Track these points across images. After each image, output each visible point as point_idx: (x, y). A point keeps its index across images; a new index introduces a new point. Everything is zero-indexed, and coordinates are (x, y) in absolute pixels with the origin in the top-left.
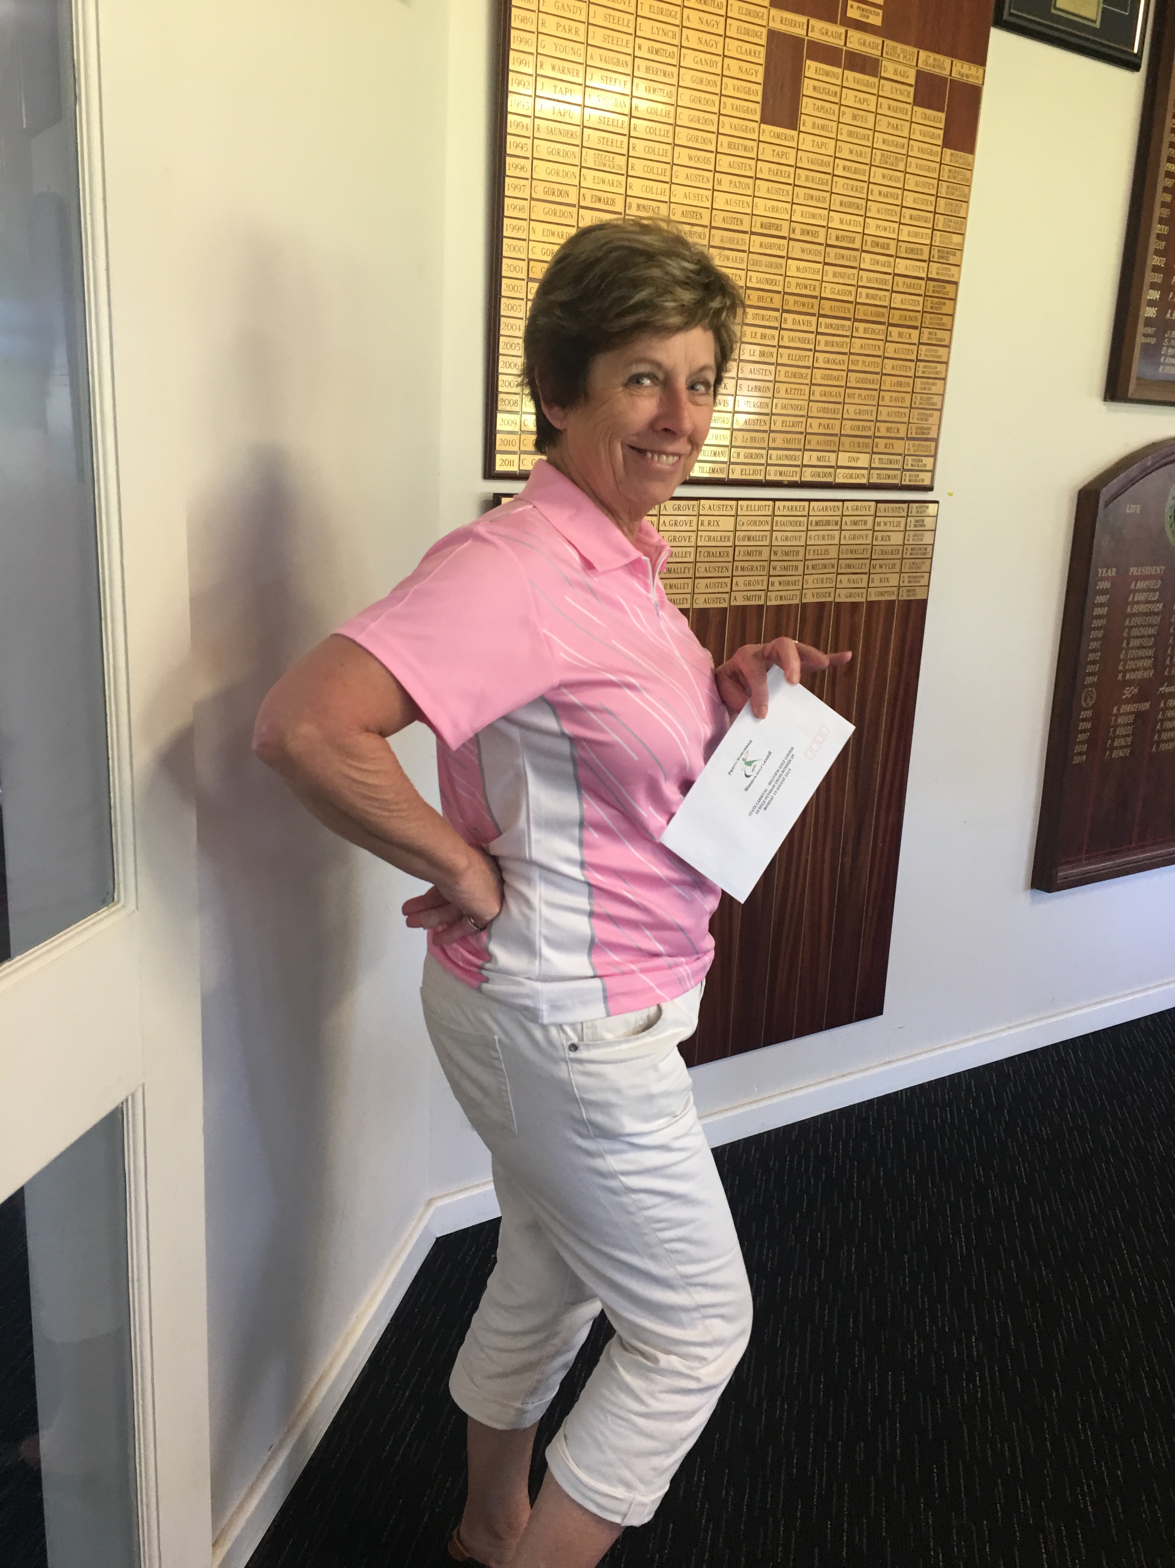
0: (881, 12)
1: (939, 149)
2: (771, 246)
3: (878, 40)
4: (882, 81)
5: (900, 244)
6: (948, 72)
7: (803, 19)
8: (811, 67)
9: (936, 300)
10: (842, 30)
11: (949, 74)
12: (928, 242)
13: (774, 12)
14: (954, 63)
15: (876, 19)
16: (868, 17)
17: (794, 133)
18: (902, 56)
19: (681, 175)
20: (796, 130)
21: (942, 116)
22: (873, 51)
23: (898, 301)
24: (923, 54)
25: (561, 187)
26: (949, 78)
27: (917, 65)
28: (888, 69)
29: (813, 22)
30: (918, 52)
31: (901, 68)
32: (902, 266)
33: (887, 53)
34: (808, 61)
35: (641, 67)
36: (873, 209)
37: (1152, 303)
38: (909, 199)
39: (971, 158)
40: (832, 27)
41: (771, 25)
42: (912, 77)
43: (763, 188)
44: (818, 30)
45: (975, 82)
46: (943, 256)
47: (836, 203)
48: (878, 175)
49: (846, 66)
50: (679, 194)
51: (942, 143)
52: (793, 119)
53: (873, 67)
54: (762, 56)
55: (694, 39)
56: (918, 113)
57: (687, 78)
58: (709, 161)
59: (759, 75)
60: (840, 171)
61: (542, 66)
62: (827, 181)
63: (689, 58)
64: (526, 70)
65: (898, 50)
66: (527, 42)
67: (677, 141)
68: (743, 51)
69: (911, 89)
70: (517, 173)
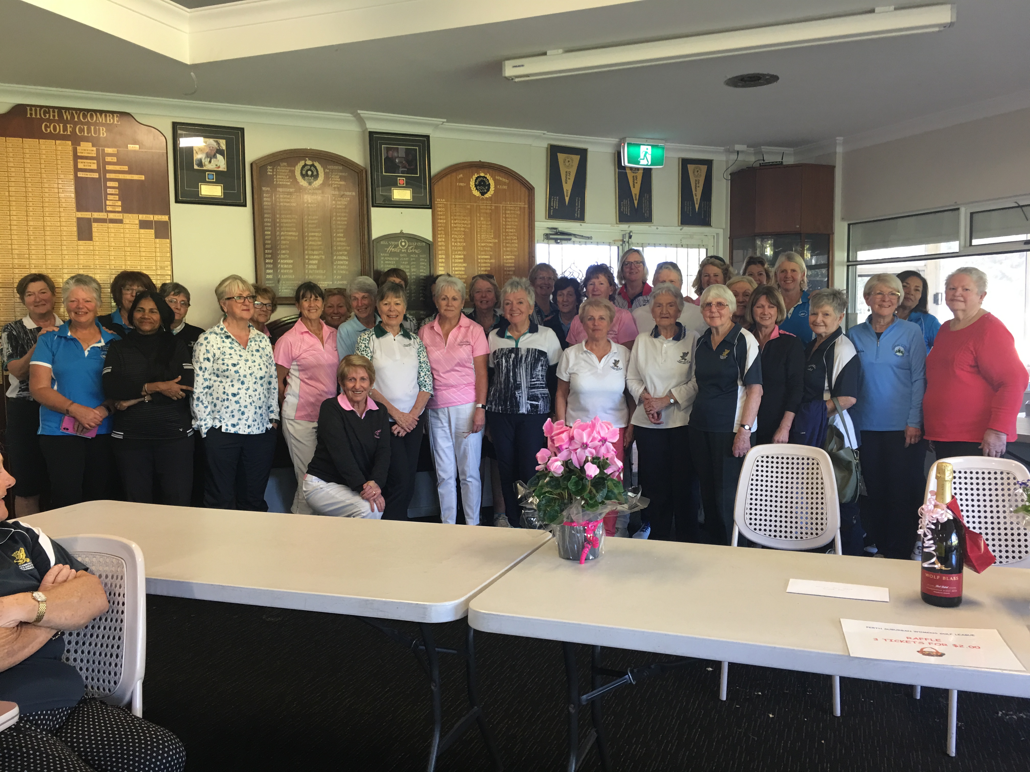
0: (121, 207)
1: (154, 240)
3: (121, 214)
4: (125, 225)
7: (90, 213)
8: (95, 225)
10: (106, 214)
12: (155, 265)
13: (78, 213)
14: (155, 216)
15: (119, 209)
16: (116, 209)
17: (92, 242)
18: (132, 217)
19: (49, 257)
21: (153, 231)
22: (119, 217)
24: (141, 216)
27: (139, 219)
28: (126, 221)
29: (93, 213)
30: (139, 215)
31: (131, 220)
33: (125, 217)
34: (94, 223)
35: (31, 233)
36: (129, 258)
37: (269, 274)
38: (144, 254)
39: (168, 241)
40: (101, 214)
41: (77, 216)
42: (137, 222)
43: (82, 257)
44: (96, 215)
45: (165, 220)
46: (162, 268)
47: (112, 258)
48: (129, 249)
49: (109, 223)
50: (49, 262)
51: (154, 237)
52: (90, 238)
53: (120, 221)
54: (75, 224)
55: (49, 224)
56: (142, 231)
57: (48, 233)
58: (59, 252)
59: (75, 229)
60: (112, 249)
62: (107, 253)
63: (48, 228)
65: (130, 216)
67: (46, 249)
68: (68, 224)
69: (138, 225)
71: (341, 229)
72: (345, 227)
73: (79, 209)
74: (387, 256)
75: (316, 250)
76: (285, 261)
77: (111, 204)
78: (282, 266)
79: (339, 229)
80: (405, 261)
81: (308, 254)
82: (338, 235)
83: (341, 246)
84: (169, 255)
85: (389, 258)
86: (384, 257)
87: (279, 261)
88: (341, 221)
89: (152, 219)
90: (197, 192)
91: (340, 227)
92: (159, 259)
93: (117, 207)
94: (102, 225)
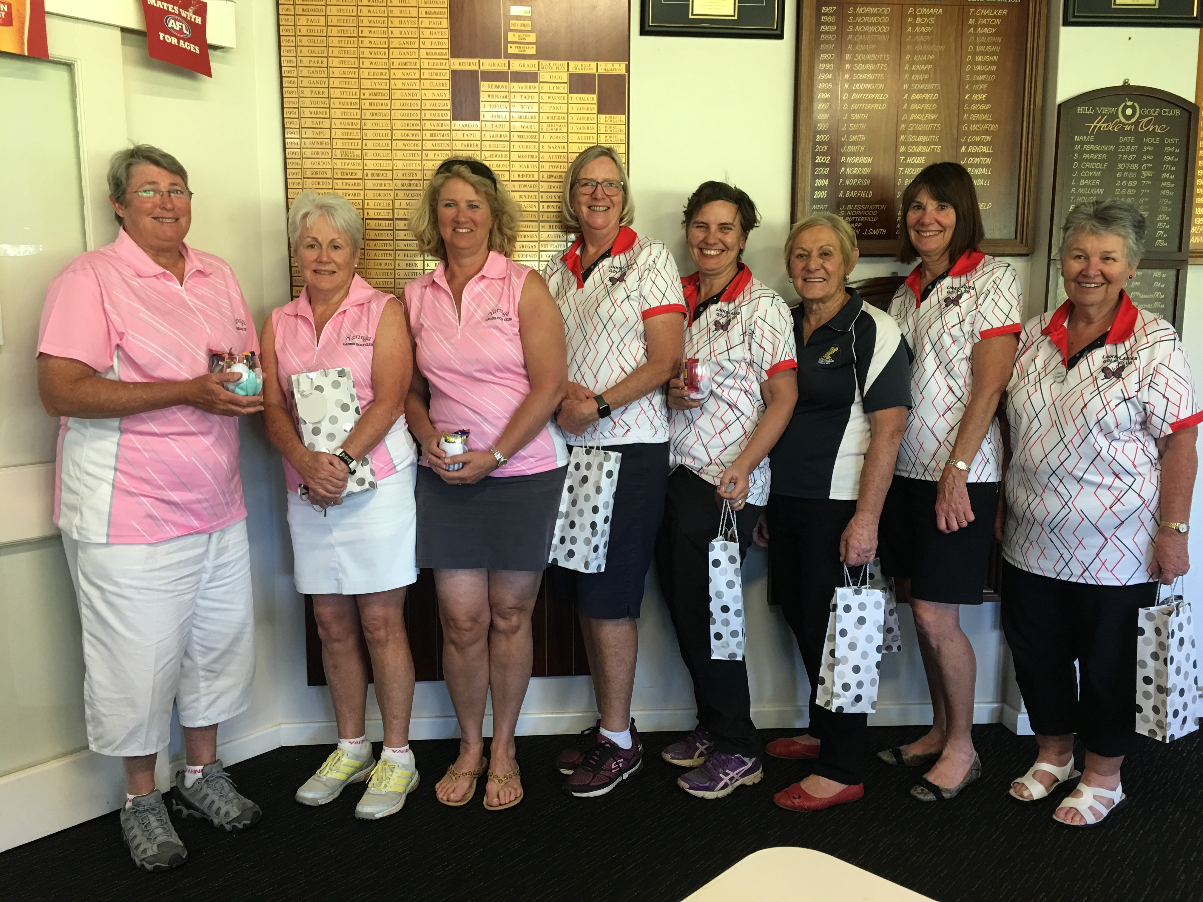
0: (534, 46)
1: (595, 116)
3: (535, 62)
4: (541, 84)
7: (476, 61)
8: (484, 86)
10: (506, 61)
11: (596, 71)
13: (453, 60)
14: (599, 64)
15: (531, 51)
16: (525, 51)
17: (478, 123)
18: (555, 68)
19: (399, 155)
20: (478, 120)
21: (595, 96)
22: (533, 69)
24: (572, 64)
25: (321, 170)
26: (597, 73)
27: (568, 70)
28: (544, 76)
29: (482, 61)
30: (568, 64)
31: (554, 75)
33: (542, 68)
34: (482, 83)
35: (366, 104)
36: (546, 156)
37: (820, 188)
38: (574, 148)
39: (623, 117)
40: (497, 61)
41: (453, 67)
42: (565, 78)
44: (488, 64)
45: (619, 72)
47: (515, 156)
48: (547, 137)
49: (512, 81)
50: (399, 165)
51: (596, 111)
52: (475, 116)
53: (531, 77)
54: (448, 85)
55: (399, 84)
56: (575, 97)
57: (397, 104)
58: (417, 145)
59: (448, 95)
60: (516, 138)
61: (303, 113)
62: (507, 146)
63: (397, 94)
64: (295, 116)
65: (552, 65)
66: (294, 103)
67: (394, 138)
68: (435, 84)
69: (566, 85)
70: (294, 166)
71: (983, 82)
72: (990, 79)
73: (456, 52)
74: (1089, 143)
75: (924, 133)
76: (856, 160)
77: (516, 39)
78: (849, 171)
79: (977, 82)
80: (1129, 153)
81: (905, 144)
82: (975, 97)
83: (978, 122)
85: (1093, 147)
86: (1082, 143)
87: (843, 159)
88: (984, 63)
89: (594, 71)
90: (686, 8)
91: (981, 78)
93: (527, 46)
94: (498, 87)
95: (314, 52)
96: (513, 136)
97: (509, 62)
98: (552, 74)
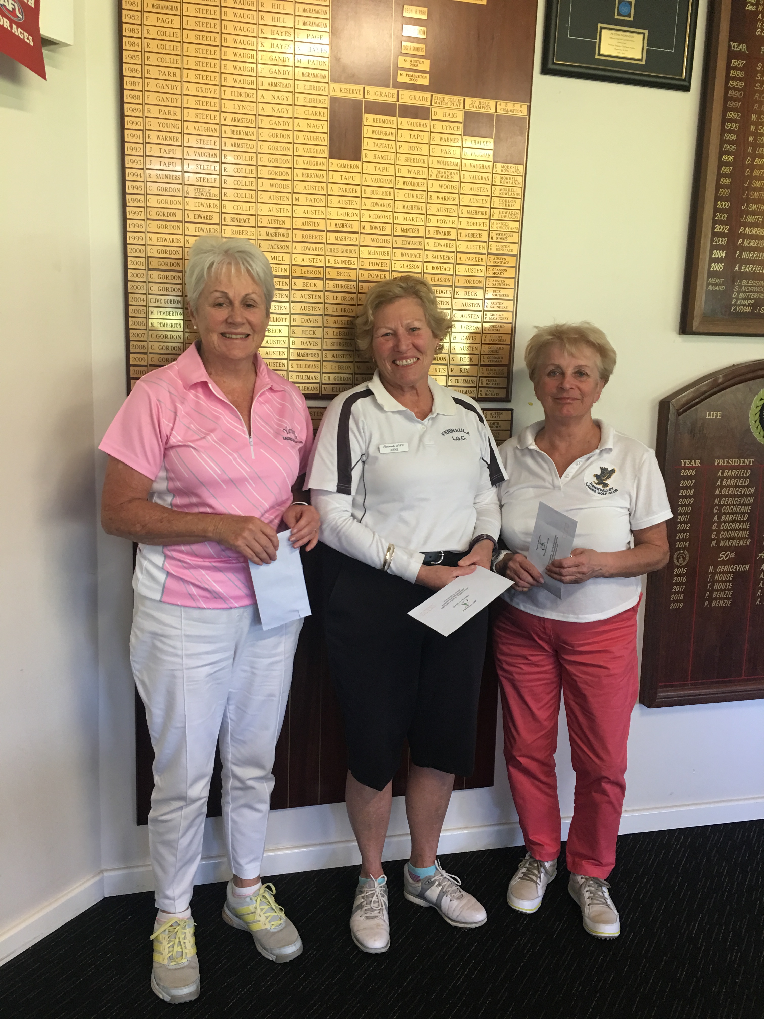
0: (428, 76)
1: (491, 164)
2: (345, 239)
3: (428, 95)
4: (433, 122)
5: (460, 231)
6: (493, 110)
7: (360, 88)
8: (368, 119)
9: (497, 268)
10: (395, 91)
11: (494, 111)
12: (487, 228)
13: (333, 85)
14: (498, 103)
15: (424, 81)
16: (416, 80)
17: (358, 163)
18: (449, 103)
19: (265, 197)
20: (360, 161)
21: (492, 141)
22: (424, 103)
23: (461, 270)
24: (469, 100)
25: (170, 211)
26: (495, 114)
27: (464, 108)
28: (437, 113)
29: (367, 88)
30: (464, 99)
31: (448, 111)
32: (463, 246)
33: (436, 103)
34: (366, 115)
35: (227, 131)
36: (434, 209)
37: (718, 260)
38: (466, 200)
39: (521, 168)
40: (385, 90)
41: (333, 94)
42: (460, 117)
43: (335, 201)
44: (374, 93)
45: (519, 114)
46: (502, 237)
47: (399, 207)
48: (435, 186)
49: (399, 116)
50: (264, 209)
51: (492, 158)
52: (356, 155)
53: (424, 113)
54: (326, 115)
55: (268, 110)
56: (469, 140)
58: (287, 186)
59: (325, 127)
60: (401, 186)
61: (149, 137)
62: (390, 193)
63: (265, 122)
64: (138, 141)
65: (446, 100)
66: (137, 123)
67: (259, 176)
68: (310, 113)
69: (460, 125)
70: (135, 204)
73: (337, 75)
76: (754, 231)
77: (407, 65)
78: (746, 243)
84: (517, 204)
87: (741, 230)
90: (593, 47)
92: (496, 214)
93: (420, 74)
94: (383, 121)
95: (165, 60)
96: (398, 182)
97: (398, 92)
98: (445, 111)
